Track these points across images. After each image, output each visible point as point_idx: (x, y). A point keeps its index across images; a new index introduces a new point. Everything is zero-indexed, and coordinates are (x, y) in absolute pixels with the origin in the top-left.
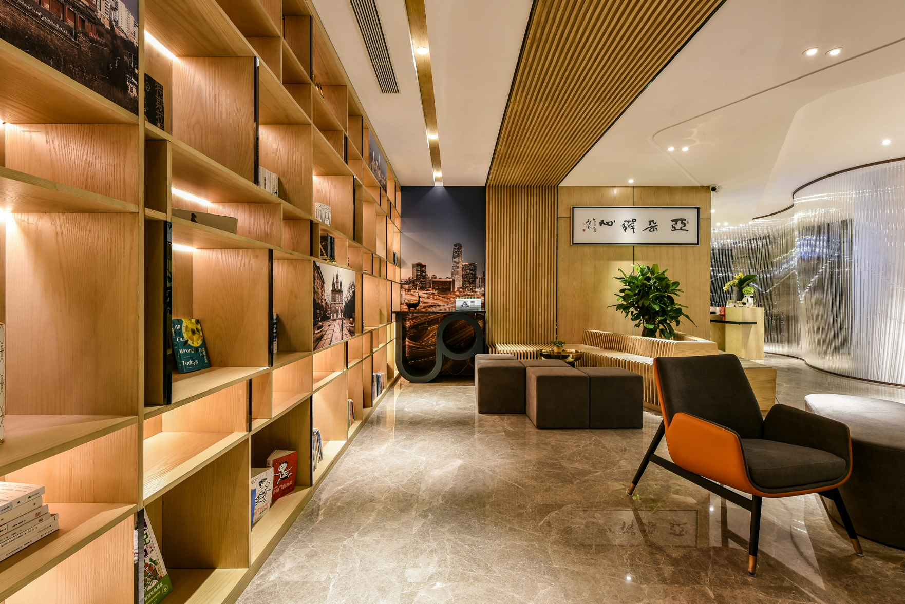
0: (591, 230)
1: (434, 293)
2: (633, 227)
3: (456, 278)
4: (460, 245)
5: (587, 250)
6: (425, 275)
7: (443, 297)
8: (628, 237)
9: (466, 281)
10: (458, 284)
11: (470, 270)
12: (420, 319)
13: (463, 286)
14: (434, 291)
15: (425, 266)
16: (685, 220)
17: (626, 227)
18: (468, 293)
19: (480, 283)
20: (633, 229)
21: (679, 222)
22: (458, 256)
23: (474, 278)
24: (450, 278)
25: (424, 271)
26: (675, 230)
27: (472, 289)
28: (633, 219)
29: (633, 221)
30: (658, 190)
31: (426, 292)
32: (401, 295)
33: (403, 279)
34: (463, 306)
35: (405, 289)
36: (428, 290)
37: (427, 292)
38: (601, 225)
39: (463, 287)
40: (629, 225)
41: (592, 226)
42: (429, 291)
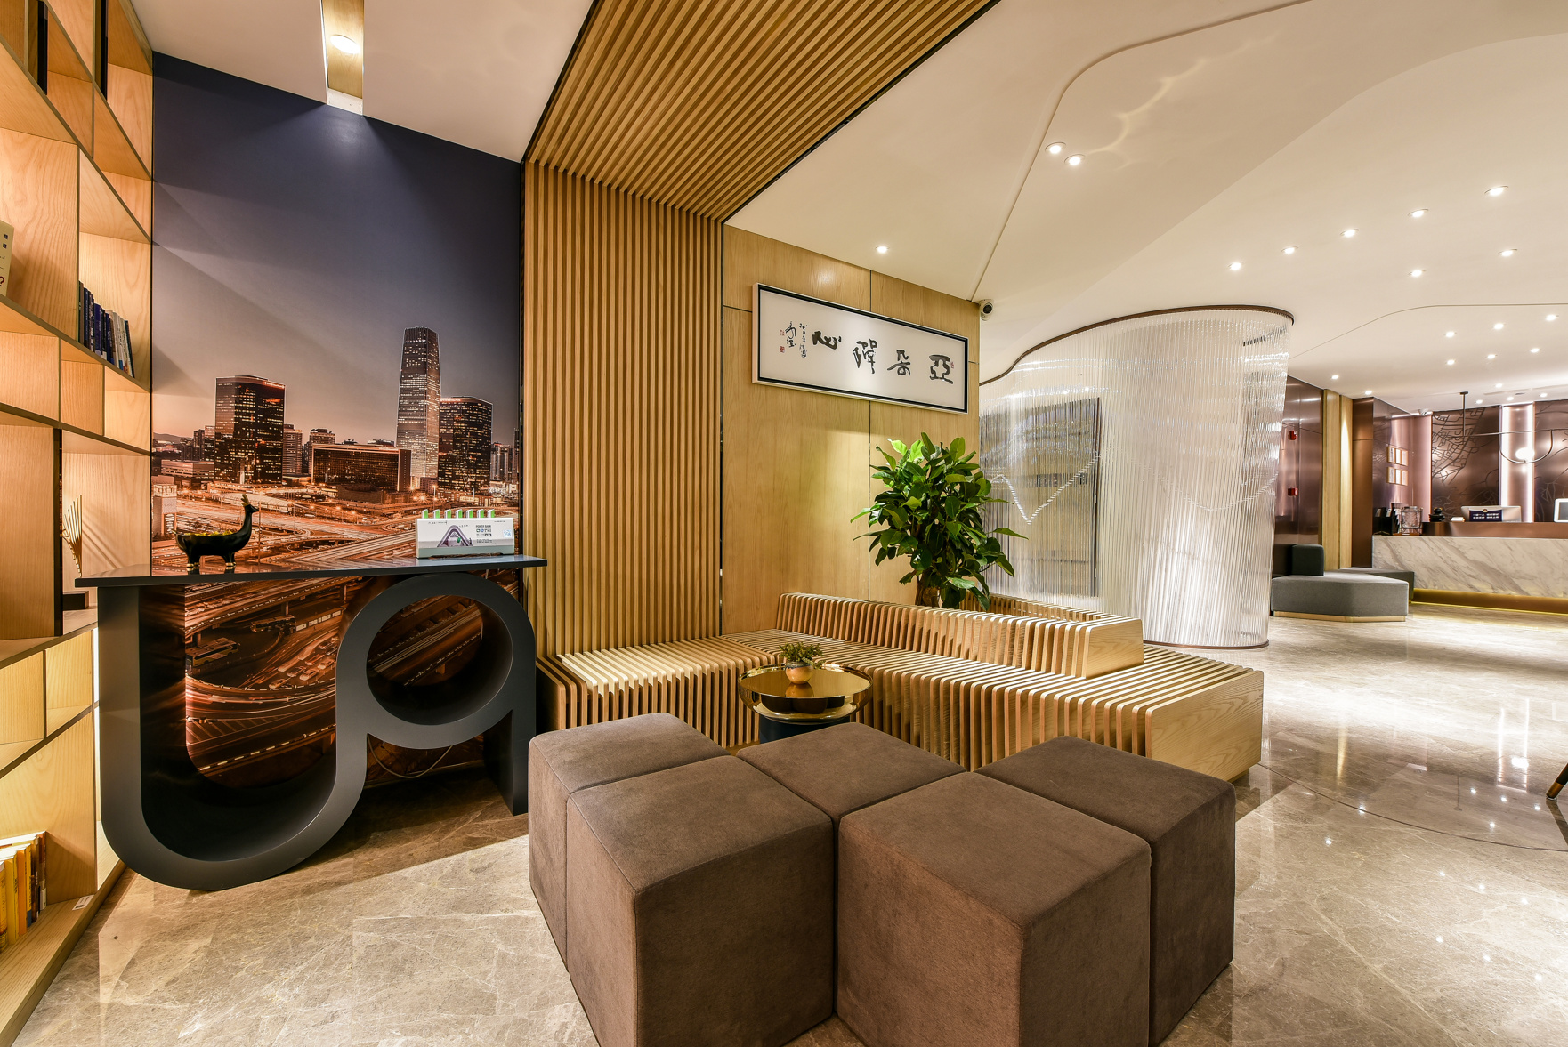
0: (797, 350)
1: (320, 497)
2: (871, 357)
3: (413, 445)
4: (430, 335)
5: (786, 399)
6: (281, 427)
7: (360, 512)
8: (862, 380)
9: (453, 459)
10: (423, 468)
11: (471, 424)
12: (256, 594)
13: (441, 474)
14: (322, 489)
15: (279, 393)
16: (948, 359)
17: (859, 356)
18: (463, 499)
19: (502, 466)
20: (872, 362)
21: (941, 362)
22: (424, 370)
23: (484, 449)
24: (391, 445)
25: (277, 412)
26: (936, 377)
27: (474, 486)
28: (871, 342)
29: (872, 347)
30: (908, 289)
31: (282, 491)
32: (156, 502)
33: (166, 437)
34: (446, 543)
35: (178, 480)
36: (291, 484)
37: (291, 491)
38: (815, 343)
39: (444, 477)
40: (865, 352)
41: (798, 340)
42: (298, 485)
